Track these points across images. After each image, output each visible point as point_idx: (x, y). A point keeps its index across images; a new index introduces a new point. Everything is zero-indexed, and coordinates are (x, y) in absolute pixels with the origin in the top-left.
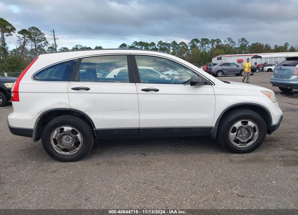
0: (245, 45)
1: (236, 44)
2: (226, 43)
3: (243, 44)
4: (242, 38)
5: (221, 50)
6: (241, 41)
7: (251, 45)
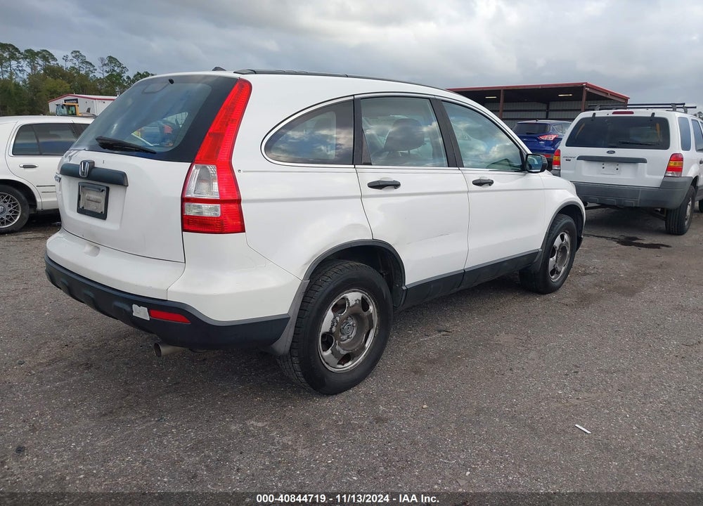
0: (119, 75)
1: (96, 70)
2: (69, 65)
3: (114, 70)
4: (110, 57)
5: (58, 80)
6: (108, 64)
7: (135, 76)
